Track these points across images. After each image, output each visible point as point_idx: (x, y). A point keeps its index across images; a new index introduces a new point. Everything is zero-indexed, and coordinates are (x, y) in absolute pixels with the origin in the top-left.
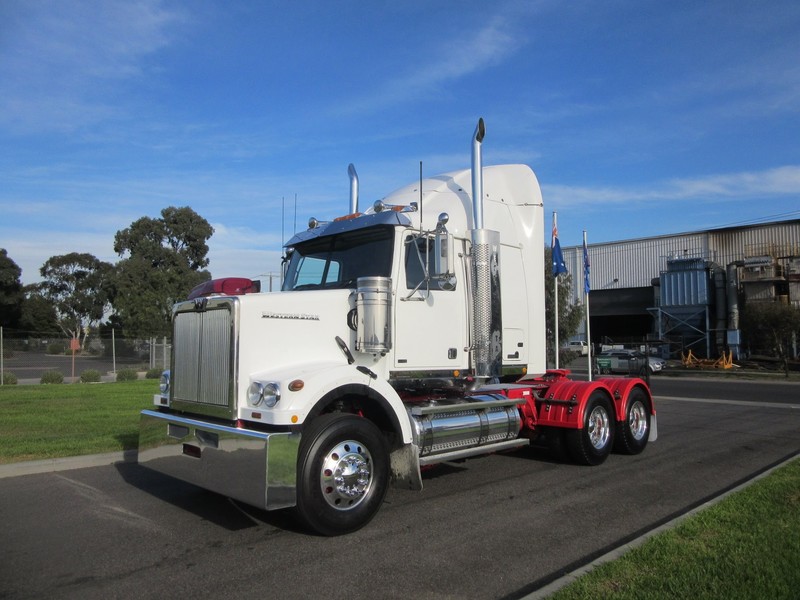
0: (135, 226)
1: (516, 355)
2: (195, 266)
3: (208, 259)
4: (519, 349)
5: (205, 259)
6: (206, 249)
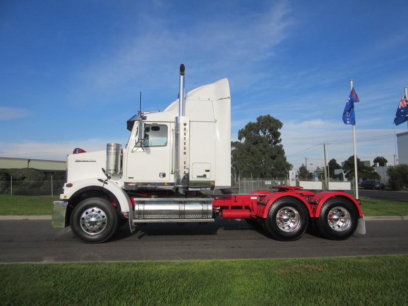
0: (246, 127)
1: (205, 176)
2: (275, 143)
3: (281, 139)
4: (207, 173)
5: (279, 139)
6: (279, 134)
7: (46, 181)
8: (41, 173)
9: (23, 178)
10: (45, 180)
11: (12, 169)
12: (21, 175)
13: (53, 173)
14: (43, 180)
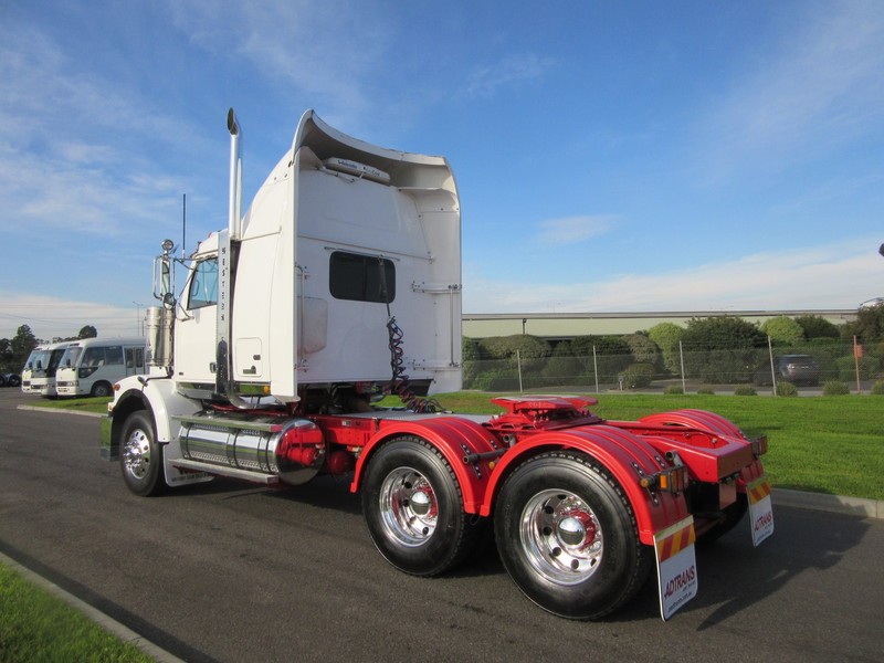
1: (253, 370)
4: (257, 364)
7: (552, 359)
8: (542, 343)
9: (509, 355)
10: (550, 356)
11: (490, 339)
12: (504, 349)
13: (569, 341)
14: (546, 356)
